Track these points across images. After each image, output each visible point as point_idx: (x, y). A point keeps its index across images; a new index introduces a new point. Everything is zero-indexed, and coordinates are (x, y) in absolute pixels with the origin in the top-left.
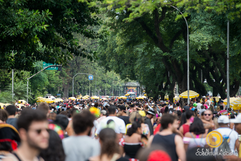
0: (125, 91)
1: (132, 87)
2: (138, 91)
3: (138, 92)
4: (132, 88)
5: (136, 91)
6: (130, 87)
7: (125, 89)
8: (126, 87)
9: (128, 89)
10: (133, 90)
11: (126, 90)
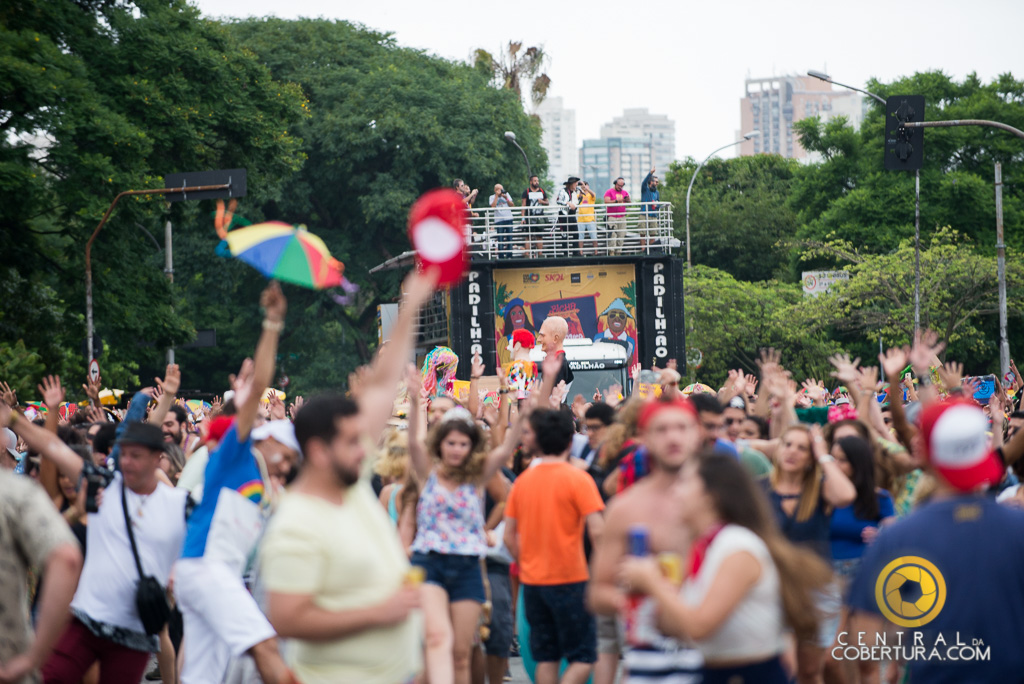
0: (476, 333)
1: (567, 271)
2: (661, 324)
3: (661, 340)
4: (576, 278)
5: (632, 322)
6: (543, 271)
7: (474, 300)
8: (487, 269)
9: (518, 303)
10: (586, 305)
11: (486, 323)
